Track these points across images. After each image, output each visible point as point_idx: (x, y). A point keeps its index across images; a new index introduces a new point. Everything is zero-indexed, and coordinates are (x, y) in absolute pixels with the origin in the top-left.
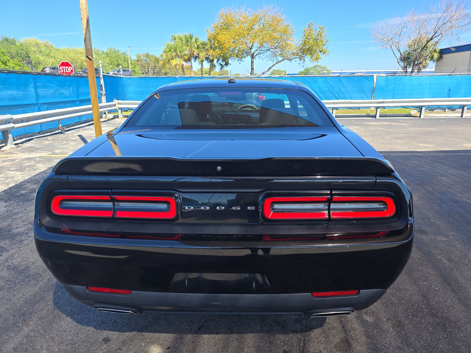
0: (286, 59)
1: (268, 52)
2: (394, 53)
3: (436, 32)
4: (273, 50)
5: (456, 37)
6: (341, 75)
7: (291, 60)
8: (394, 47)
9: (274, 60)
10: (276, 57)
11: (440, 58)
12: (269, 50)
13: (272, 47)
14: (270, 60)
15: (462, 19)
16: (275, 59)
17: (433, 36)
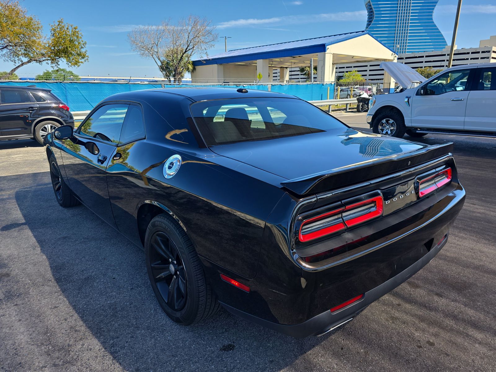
0: (35, 60)
1: (5, 51)
2: (156, 62)
3: (189, 45)
4: (11, 47)
5: (205, 51)
6: (130, 83)
7: (41, 62)
8: (154, 56)
9: (15, 61)
10: (18, 57)
11: (194, 69)
12: (6, 47)
13: (10, 44)
14: (9, 61)
15: (207, 36)
16: (17, 60)
17: (187, 48)
